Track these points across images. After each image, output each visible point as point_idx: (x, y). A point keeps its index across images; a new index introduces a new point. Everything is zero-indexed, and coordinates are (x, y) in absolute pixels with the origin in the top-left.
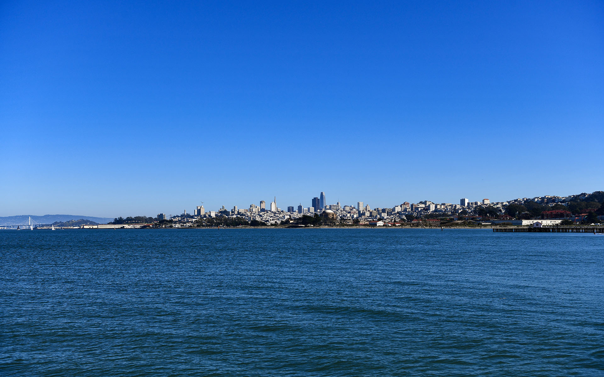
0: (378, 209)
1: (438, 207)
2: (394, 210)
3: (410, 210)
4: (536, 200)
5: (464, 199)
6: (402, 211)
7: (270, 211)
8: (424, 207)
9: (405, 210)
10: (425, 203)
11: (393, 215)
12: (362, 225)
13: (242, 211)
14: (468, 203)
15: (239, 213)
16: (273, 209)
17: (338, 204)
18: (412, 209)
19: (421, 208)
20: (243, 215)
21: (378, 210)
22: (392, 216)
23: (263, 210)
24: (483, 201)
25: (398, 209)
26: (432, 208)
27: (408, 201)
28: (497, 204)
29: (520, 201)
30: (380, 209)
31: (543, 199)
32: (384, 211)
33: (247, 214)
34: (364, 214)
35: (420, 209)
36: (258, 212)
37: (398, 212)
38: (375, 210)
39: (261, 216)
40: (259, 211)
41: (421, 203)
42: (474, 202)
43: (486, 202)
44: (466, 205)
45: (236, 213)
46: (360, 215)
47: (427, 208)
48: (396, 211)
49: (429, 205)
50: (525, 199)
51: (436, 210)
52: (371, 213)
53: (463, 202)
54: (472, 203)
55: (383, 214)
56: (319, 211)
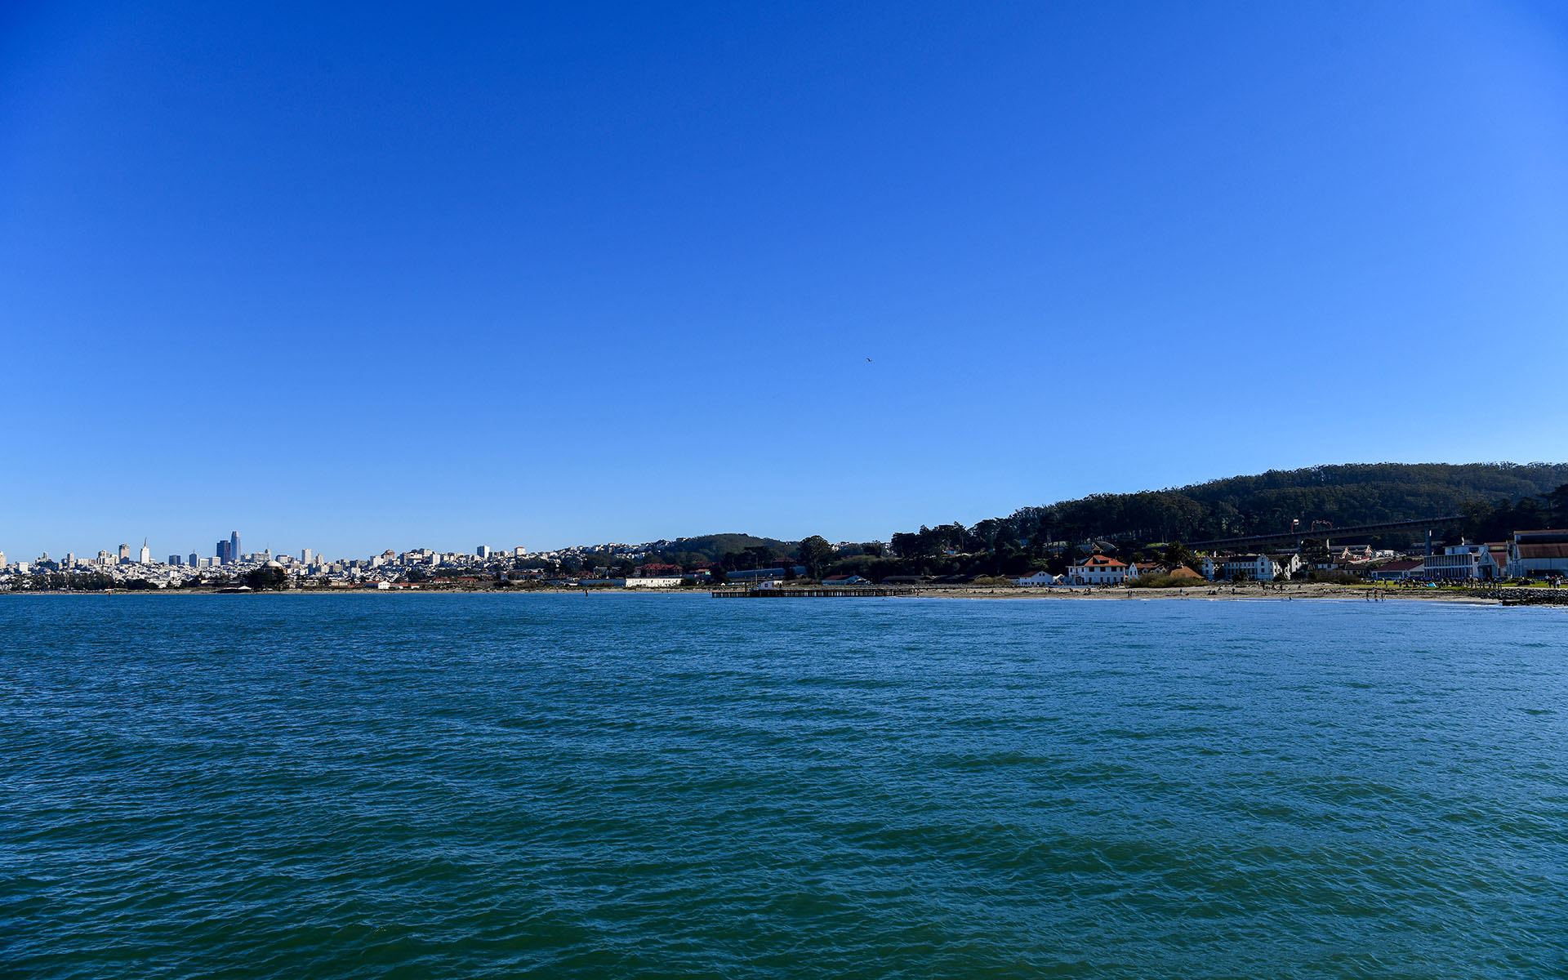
0: (342, 560)
1: (446, 558)
2: (370, 563)
3: (399, 563)
4: (597, 549)
5: (483, 547)
6: (387, 565)
7: (140, 563)
8: (421, 557)
9: (391, 563)
10: (421, 552)
11: (370, 571)
12: (334, 588)
13: (84, 562)
14: (490, 554)
15: (77, 566)
16: (145, 560)
17: (266, 552)
18: (402, 562)
19: (417, 559)
20: (85, 569)
21: (343, 563)
22: (370, 573)
23: (125, 561)
24: (516, 549)
25: (378, 561)
26: (436, 560)
27: (391, 549)
28: (541, 554)
29: (573, 550)
30: (347, 561)
31: (606, 547)
32: (353, 564)
33: (94, 568)
34: (318, 569)
35: (415, 562)
36: (116, 565)
37: (379, 567)
38: (338, 562)
39: (121, 571)
40: (118, 562)
41: (414, 551)
42: (498, 551)
43: (521, 552)
44: (487, 555)
45: (72, 565)
46: (312, 571)
47: (429, 560)
48: (376, 565)
49: (431, 557)
50: (581, 548)
51: (442, 564)
52: (331, 567)
53: (481, 551)
54: (495, 554)
55: (353, 570)
56: (230, 563)
